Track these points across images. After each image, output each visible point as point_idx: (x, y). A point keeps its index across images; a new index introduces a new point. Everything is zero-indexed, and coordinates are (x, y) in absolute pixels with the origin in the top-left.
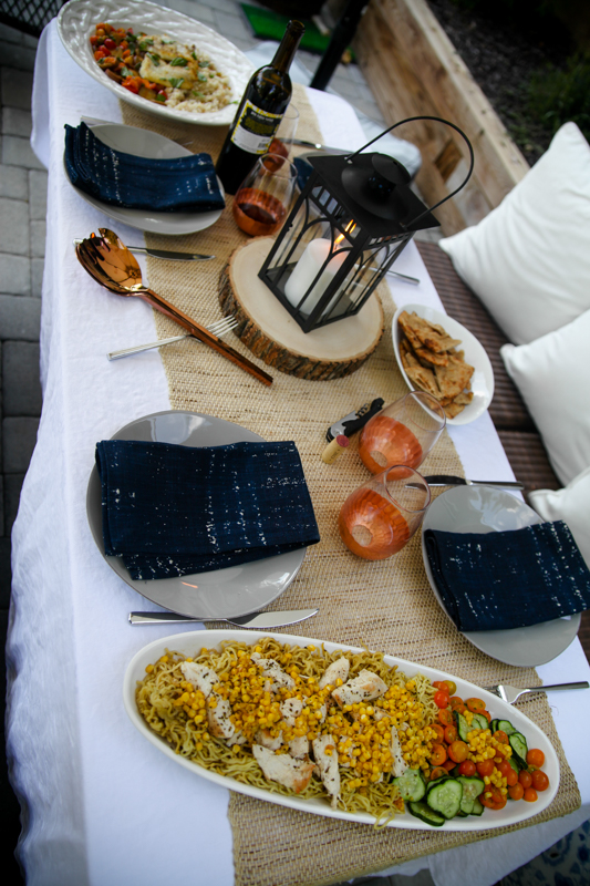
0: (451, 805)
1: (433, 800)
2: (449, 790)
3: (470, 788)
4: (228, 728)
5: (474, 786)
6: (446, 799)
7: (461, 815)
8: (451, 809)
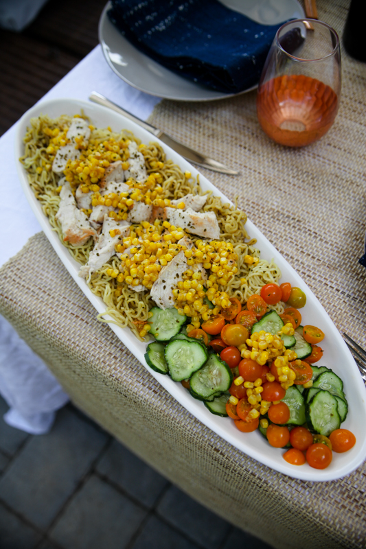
0: (183, 368)
1: (171, 350)
2: (192, 353)
3: (215, 372)
4: (60, 164)
5: (220, 374)
6: (183, 358)
7: (186, 384)
8: (181, 372)
